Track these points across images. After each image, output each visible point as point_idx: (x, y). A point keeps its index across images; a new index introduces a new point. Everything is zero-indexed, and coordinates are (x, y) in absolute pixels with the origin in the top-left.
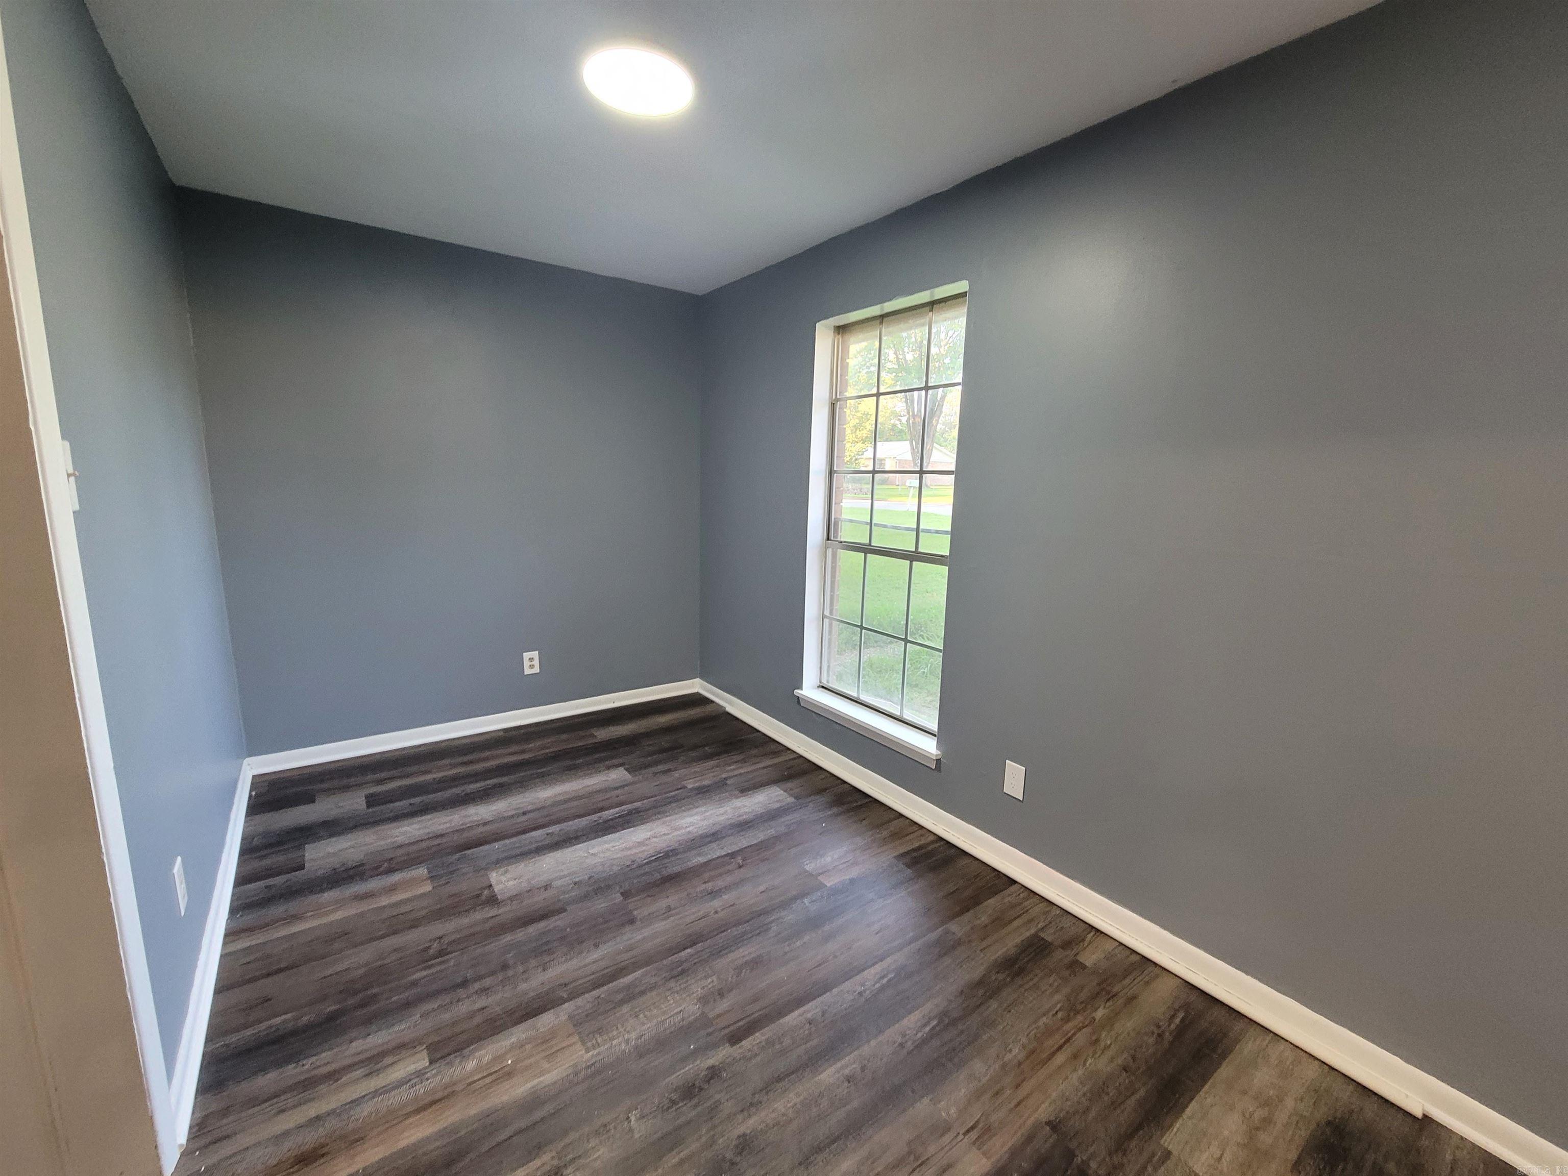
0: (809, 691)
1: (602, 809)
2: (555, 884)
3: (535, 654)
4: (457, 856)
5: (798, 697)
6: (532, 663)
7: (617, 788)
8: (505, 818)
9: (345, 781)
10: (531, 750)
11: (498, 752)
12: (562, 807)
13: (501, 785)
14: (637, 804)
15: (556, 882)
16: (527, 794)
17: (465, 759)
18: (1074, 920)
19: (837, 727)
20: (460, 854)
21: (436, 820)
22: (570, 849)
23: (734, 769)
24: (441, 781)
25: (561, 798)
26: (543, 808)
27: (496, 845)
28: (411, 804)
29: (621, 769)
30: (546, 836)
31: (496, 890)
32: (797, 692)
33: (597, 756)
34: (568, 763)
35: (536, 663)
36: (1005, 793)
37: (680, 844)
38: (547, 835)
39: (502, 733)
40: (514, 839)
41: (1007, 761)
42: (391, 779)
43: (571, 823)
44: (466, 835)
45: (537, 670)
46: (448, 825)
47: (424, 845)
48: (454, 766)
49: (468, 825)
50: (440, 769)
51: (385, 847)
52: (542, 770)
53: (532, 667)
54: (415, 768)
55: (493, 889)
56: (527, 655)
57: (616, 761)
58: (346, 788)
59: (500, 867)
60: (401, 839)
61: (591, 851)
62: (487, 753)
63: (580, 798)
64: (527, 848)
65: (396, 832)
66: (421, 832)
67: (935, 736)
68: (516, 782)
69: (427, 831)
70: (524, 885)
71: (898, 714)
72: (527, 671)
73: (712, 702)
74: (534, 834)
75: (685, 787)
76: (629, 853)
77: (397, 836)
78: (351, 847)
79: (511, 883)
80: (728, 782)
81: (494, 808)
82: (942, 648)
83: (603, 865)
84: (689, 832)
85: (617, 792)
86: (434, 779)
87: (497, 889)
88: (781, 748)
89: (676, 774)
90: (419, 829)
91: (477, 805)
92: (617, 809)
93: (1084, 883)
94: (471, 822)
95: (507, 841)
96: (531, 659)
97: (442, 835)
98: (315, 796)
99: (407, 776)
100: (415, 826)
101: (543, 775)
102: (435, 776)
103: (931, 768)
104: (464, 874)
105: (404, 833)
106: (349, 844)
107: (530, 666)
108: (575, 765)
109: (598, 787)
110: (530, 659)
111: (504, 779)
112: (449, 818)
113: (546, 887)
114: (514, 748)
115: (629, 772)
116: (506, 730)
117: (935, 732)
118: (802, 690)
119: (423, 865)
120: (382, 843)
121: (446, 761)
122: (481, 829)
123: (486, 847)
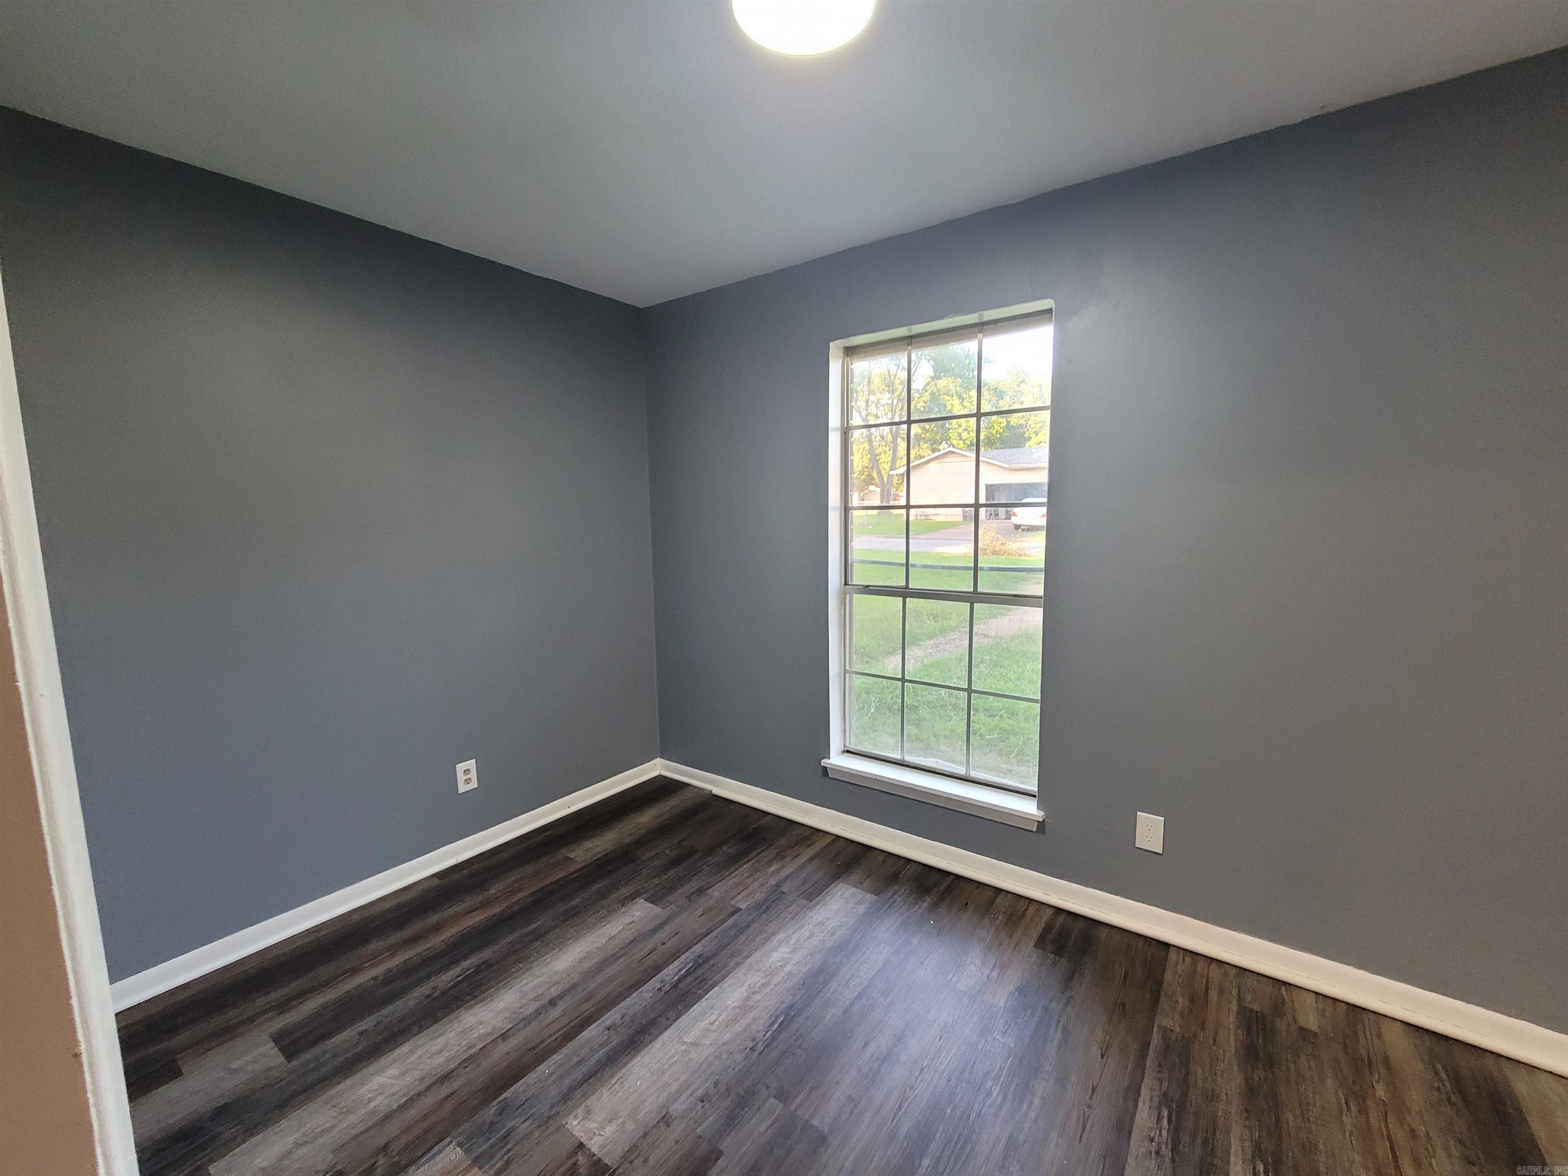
0: (836, 760)
1: (658, 969)
2: (677, 1108)
3: (471, 764)
4: (493, 1108)
5: (826, 768)
6: (468, 776)
7: (655, 930)
8: (526, 1021)
9: (219, 1020)
10: (497, 899)
11: (451, 911)
12: (601, 978)
13: (487, 965)
14: (698, 949)
15: (675, 1106)
16: (536, 971)
17: (406, 933)
18: (1256, 977)
19: (889, 797)
20: (496, 1102)
21: (420, 1052)
22: (657, 1044)
23: (778, 871)
24: (389, 979)
25: (587, 965)
26: (574, 986)
27: (545, 1068)
28: (361, 1033)
29: (640, 901)
30: (607, 1032)
31: (594, 1150)
32: (824, 762)
33: (596, 887)
34: (561, 908)
35: (473, 774)
36: (1137, 848)
37: (794, 995)
38: (609, 1029)
39: (436, 881)
40: (565, 1051)
41: (1138, 813)
42: (303, 995)
43: (628, 1002)
44: (486, 1064)
45: (474, 784)
46: (446, 1054)
47: (428, 1101)
48: (393, 950)
49: (479, 1046)
50: (375, 959)
51: (361, 1128)
52: (534, 926)
53: (468, 781)
54: (331, 968)
55: (589, 1150)
56: (460, 767)
57: (625, 891)
58: (228, 1033)
59: (574, 1108)
60: (382, 1103)
61: (688, 1039)
62: (433, 919)
63: (612, 958)
64: (593, 1061)
65: (365, 1091)
66: (408, 1079)
67: (1035, 796)
68: (507, 955)
69: (417, 1074)
70: (630, 1126)
71: (964, 773)
72: (462, 788)
73: (685, 785)
74: (586, 1034)
75: (738, 910)
76: (739, 1027)
77: (370, 1100)
78: (299, 1145)
79: (609, 1130)
80: (785, 889)
81: (501, 1005)
82: (1039, 698)
83: (718, 1057)
84: (790, 974)
85: (660, 936)
86: (375, 978)
87: (594, 1145)
88: (810, 831)
89: (716, 892)
90: (403, 1074)
91: (471, 1007)
92: (677, 963)
93: (1250, 933)
94: (480, 1038)
95: (556, 1058)
96: (467, 771)
97: (446, 1077)
98: (174, 1061)
99: (327, 983)
100: (392, 1072)
101: (538, 935)
102: (373, 973)
103: (1033, 832)
104: (526, 1137)
105: (381, 1090)
106: (291, 1139)
107: (466, 780)
108: (574, 908)
109: (629, 935)
110: (465, 771)
111: (487, 954)
112: (441, 1041)
113: (666, 1120)
114: (470, 901)
115: (653, 902)
116: (440, 875)
117: (1034, 792)
118: (829, 759)
119: (448, 1140)
120: (351, 1119)
121: (375, 945)
122: (503, 1048)
123: (531, 1078)
